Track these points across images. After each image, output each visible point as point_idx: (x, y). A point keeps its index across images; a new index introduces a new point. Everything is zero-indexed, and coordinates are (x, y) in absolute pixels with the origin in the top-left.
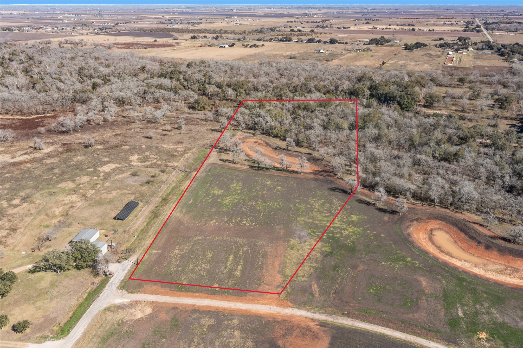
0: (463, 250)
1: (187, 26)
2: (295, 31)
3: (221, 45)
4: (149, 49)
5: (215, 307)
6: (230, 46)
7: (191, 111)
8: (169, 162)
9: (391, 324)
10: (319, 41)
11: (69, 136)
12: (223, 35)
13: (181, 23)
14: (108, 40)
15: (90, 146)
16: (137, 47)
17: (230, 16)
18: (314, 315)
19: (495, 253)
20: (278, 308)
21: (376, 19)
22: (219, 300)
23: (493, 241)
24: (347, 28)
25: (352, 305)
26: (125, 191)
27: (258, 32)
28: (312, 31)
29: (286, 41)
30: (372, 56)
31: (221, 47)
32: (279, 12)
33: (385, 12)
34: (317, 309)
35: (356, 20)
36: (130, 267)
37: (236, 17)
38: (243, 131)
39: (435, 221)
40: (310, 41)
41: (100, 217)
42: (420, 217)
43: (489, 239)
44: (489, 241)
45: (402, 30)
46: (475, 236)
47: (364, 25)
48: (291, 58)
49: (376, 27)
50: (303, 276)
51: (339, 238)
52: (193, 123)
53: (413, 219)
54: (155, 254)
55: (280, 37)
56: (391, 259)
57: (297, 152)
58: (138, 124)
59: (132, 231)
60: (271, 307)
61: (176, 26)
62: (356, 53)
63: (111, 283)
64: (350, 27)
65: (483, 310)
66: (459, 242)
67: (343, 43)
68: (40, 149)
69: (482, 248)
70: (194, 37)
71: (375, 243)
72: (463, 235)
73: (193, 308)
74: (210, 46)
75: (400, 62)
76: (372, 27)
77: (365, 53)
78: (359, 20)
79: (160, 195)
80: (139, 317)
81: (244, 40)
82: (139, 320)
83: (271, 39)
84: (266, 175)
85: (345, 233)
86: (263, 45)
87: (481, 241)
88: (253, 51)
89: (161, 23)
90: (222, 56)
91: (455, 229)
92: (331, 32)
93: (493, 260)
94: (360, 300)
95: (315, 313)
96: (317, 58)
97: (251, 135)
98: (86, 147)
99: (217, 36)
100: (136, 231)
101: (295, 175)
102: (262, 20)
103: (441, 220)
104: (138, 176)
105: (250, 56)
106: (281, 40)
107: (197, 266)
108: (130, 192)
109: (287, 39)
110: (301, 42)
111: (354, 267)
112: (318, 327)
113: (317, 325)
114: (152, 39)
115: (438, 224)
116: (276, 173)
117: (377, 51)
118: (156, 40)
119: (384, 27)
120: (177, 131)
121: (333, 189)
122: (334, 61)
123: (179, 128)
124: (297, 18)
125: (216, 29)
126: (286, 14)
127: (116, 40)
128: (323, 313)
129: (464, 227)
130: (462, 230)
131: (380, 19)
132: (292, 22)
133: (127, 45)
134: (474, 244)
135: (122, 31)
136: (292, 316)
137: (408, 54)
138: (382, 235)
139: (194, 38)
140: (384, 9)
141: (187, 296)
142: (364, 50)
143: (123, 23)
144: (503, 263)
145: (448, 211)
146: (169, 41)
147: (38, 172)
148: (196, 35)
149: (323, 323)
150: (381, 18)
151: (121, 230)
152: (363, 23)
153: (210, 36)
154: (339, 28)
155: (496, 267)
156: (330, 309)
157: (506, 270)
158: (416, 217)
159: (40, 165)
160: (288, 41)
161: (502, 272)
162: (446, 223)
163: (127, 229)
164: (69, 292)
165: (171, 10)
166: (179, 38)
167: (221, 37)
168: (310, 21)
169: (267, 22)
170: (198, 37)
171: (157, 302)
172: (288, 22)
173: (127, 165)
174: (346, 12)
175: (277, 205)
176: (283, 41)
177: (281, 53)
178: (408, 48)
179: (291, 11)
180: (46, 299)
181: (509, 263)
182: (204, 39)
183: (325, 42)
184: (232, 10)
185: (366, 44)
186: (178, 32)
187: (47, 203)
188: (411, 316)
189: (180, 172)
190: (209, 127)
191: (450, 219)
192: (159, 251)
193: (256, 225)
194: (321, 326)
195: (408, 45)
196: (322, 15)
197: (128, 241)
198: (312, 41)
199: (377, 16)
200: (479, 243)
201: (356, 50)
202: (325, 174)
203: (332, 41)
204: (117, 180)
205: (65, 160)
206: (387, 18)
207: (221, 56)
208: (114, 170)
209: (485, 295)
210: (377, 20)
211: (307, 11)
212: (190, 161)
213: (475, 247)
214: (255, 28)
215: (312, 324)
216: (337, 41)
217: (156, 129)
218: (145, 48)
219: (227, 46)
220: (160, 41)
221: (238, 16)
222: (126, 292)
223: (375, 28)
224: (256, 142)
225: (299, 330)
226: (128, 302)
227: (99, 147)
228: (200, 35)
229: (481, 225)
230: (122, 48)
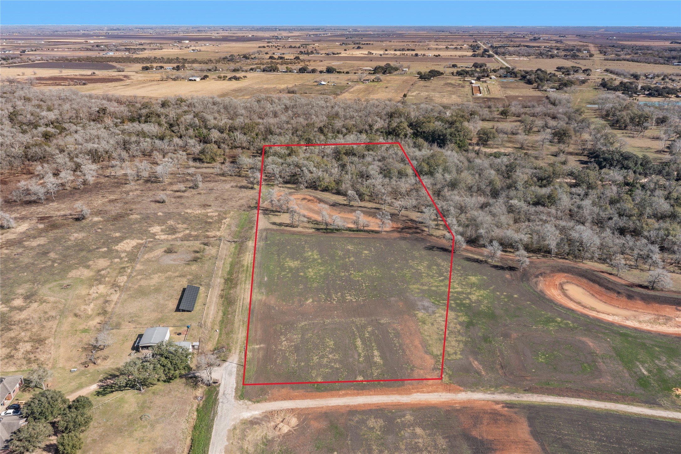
0: (605, 302)
1: (127, 53)
2: (275, 59)
3: (190, 78)
4: (90, 86)
5: (375, 404)
6: (201, 79)
7: (198, 164)
8: (207, 231)
9: (581, 394)
10: (314, 71)
11: (42, 207)
12: (186, 65)
13: (116, 50)
14: (23, 74)
15: (83, 219)
16: (72, 83)
17: (180, 40)
18: (494, 396)
19: (640, 303)
20: (448, 394)
21: (366, 43)
22: (375, 395)
23: (632, 289)
24: (338, 54)
25: (529, 378)
26: (170, 273)
27: (229, 61)
28: (297, 58)
29: (270, 71)
30: (387, 87)
31: (190, 80)
32: (240, 34)
33: (371, 35)
34: (493, 389)
35: (343, 44)
36: (236, 370)
37: (187, 42)
38: (279, 185)
39: (559, 274)
40: (302, 70)
41: (154, 310)
42: (543, 271)
43: (627, 287)
44: (628, 290)
45: (403, 56)
46: (610, 286)
47: (354, 50)
48: (289, 92)
49: (372, 52)
50: (456, 353)
51: (470, 304)
52: (208, 179)
53: (537, 273)
54: (259, 349)
55: (262, 67)
56: (540, 321)
57: (360, 207)
58: (132, 185)
59: (209, 325)
60: (440, 394)
61: (111, 54)
62: (364, 84)
63: (224, 394)
64: (340, 53)
65: (665, 365)
66: (596, 295)
67: (343, 72)
68: (9, 228)
69: (624, 299)
70: (146, 68)
71: (512, 305)
72: (597, 286)
73: (348, 409)
74: (174, 79)
75: (422, 94)
76: (367, 53)
77: (376, 84)
78: (346, 44)
79: (220, 275)
80: (286, 431)
81: (215, 70)
82: (288, 434)
83: (252, 69)
84: (340, 237)
85: (474, 298)
86: (245, 77)
87: (620, 291)
88: (235, 85)
89: (88, 50)
90: (198, 91)
91: (585, 280)
92: (321, 59)
93: (641, 310)
94: (534, 372)
95: (493, 394)
96: (323, 92)
97: (293, 190)
98: (77, 219)
99: (178, 67)
100: (213, 323)
101: (376, 235)
102: (224, 45)
103: (566, 272)
104: (176, 252)
105: (235, 91)
106: (264, 70)
107: (322, 357)
108: (177, 274)
109: (272, 69)
110: (290, 72)
111: (506, 336)
112: (506, 409)
113: (503, 407)
114: (89, 72)
115: (565, 277)
116: (352, 234)
117: (389, 82)
118: (94, 73)
119: (382, 52)
120: (194, 192)
121: (431, 248)
122: (344, 95)
123: (195, 187)
124: (269, 42)
125: (170, 57)
126: (250, 38)
127: (35, 74)
128: (503, 393)
129: (594, 278)
130: (594, 281)
131: (371, 43)
132: (264, 47)
133: (56, 80)
134: (615, 295)
135: (37, 62)
136: (469, 401)
137: (426, 84)
138: (515, 296)
139: (147, 70)
140: (368, 31)
141: (333, 396)
142: (373, 80)
143: (32, 51)
144: (651, 312)
145: (567, 261)
146: (112, 73)
147: (26, 260)
148: (148, 65)
149: (509, 404)
150: (370, 41)
151: (194, 324)
152: (354, 48)
153: (169, 67)
154: (328, 54)
155: (647, 318)
156: (507, 387)
157: (658, 319)
158: (539, 272)
159: (23, 249)
160: (274, 71)
161: (655, 321)
162: (573, 274)
163: (203, 322)
164: (172, 413)
165: (91, 33)
166: (126, 69)
167: (184, 67)
168: (286, 46)
169: (232, 47)
170: (152, 68)
171: (298, 409)
172: (259, 47)
173: (152, 240)
174: (324, 34)
175: (375, 273)
176: (267, 71)
177: (273, 86)
178: (423, 77)
179: (255, 34)
180: (145, 427)
181: (657, 311)
182: (160, 71)
183: (321, 72)
184: (177, 32)
185: (371, 74)
186: (120, 62)
187: (66, 300)
188: (597, 381)
189: (229, 243)
190: (233, 184)
191: (576, 270)
192: (262, 345)
193: (365, 300)
194: (508, 407)
195: (421, 73)
196: (298, 39)
197: (210, 337)
198: (305, 70)
199: (364, 39)
200: (619, 293)
201: (364, 80)
202: (411, 231)
203: (330, 71)
204: (148, 260)
205: (57, 240)
206: (378, 41)
207: (196, 91)
208: (138, 247)
209: (657, 349)
211: (275, 34)
212: (234, 228)
213: (616, 298)
214: (223, 56)
215: (498, 407)
216: (335, 70)
217: (163, 190)
218: (84, 84)
219: (198, 79)
220: (100, 73)
221: (191, 40)
222: (250, 403)
223: (370, 53)
224: (304, 199)
225: (487, 416)
226: (260, 415)
227: (96, 219)
228: (155, 65)
229: (610, 274)
230: (49, 85)
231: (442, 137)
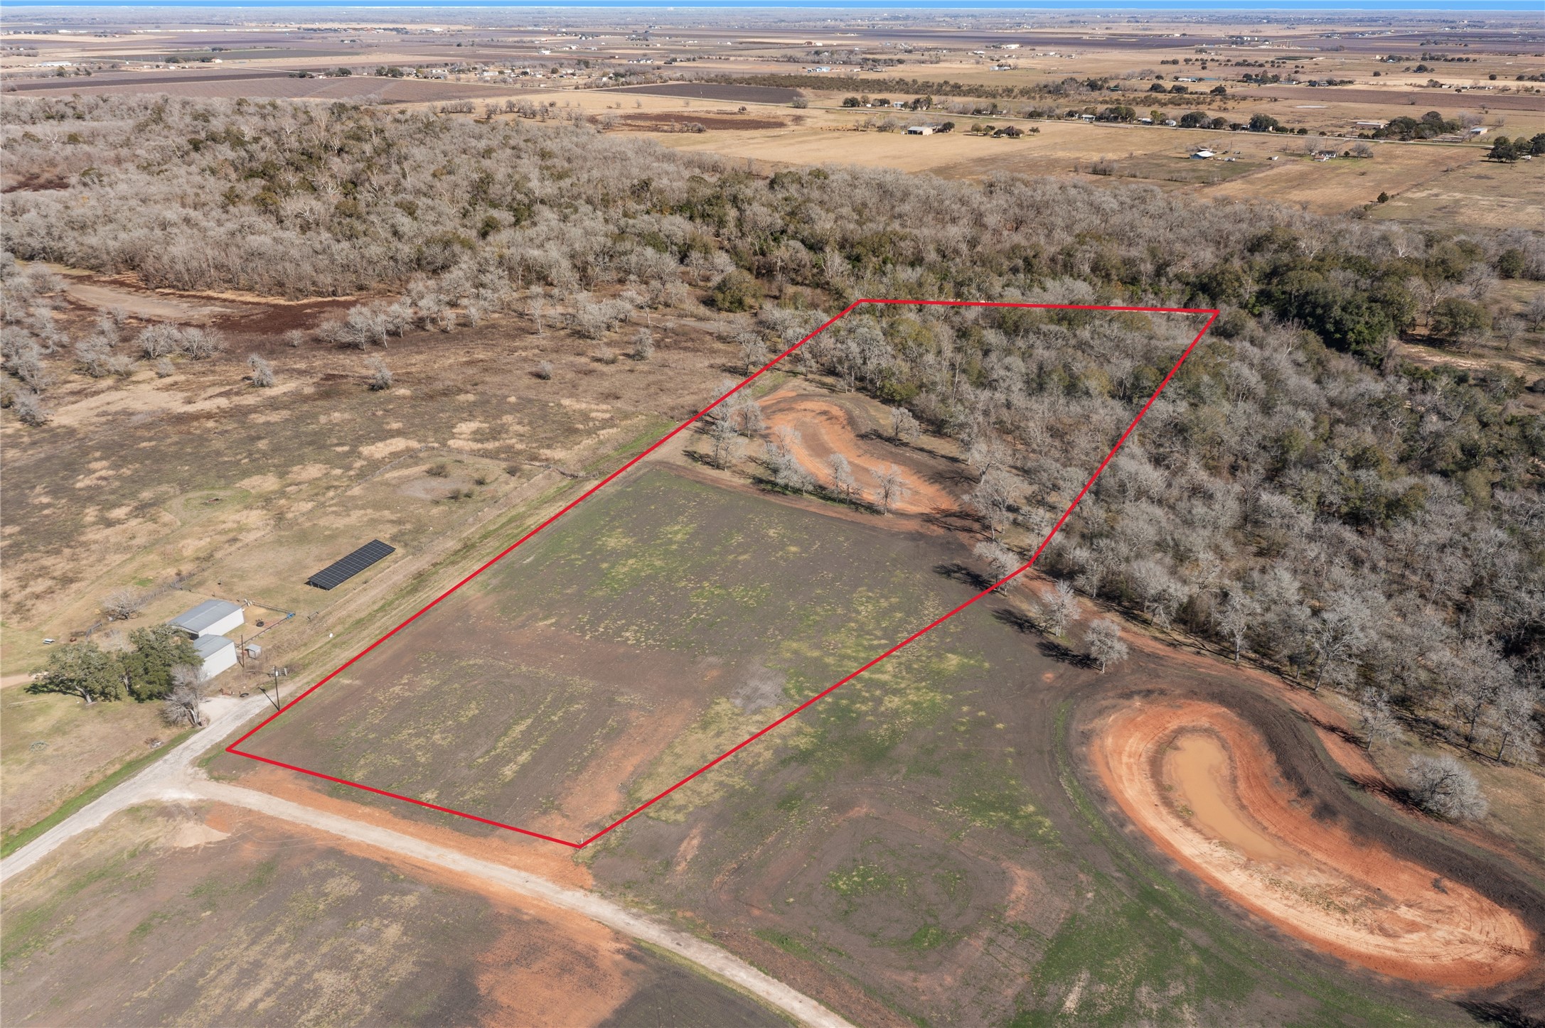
0: (1243, 807)
1: (857, 69)
2: (1164, 91)
3: (912, 128)
4: (710, 134)
5: (384, 851)
6: (939, 131)
7: (703, 310)
8: (549, 447)
9: (830, 992)
10: (1218, 124)
11: (354, 358)
12: (935, 99)
13: (844, 63)
14: (618, 106)
15: (382, 388)
16: (677, 126)
17: (997, 42)
18: (632, 922)
19: (1338, 833)
20: (550, 885)
21: (1457, 56)
22: (412, 834)
23: (1354, 794)
24: (1342, 82)
25: (756, 912)
26: (386, 513)
27: (1050, 92)
28: (1219, 91)
29: (1115, 119)
30: (1363, 174)
31: (911, 132)
32: (1158, 30)
33: (1510, 35)
34: (651, 907)
35: (1390, 58)
36: (257, 711)
37: (1014, 47)
38: (810, 376)
39: (1206, 705)
40: (1189, 121)
41: (278, 573)
42: (1164, 686)
43: (1344, 786)
44: (1340, 792)
45: (1526, 95)
46: (1304, 768)
47: (1407, 74)
48: (1095, 172)
49: (1441, 81)
50: (679, 809)
51: (861, 715)
52: (689, 344)
53: (1134, 688)
54: (342, 687)
55: (1101, 108)
56: (975, 799)
57: (922, 450)
58: (543, 338)
59: (331, 620)
60: (533, 878)
61: (825, 70)
62: (1315, 163)
63: (187, 748)
64: (1350, 82)
65: (1154, 1006)
66: (1242, 785)
67: (1292, 131)
68: (262, 385)
69: (1304, 811)
70: (852, 103)
71: (960, 744)
72: (1269, 760)
73: (331, 844)
74: (882, 129)
75: (1444, 197)
76: (1424, 82)
77: (1347, 163)
78: (1400, 59)
79: (465, 535)
80: (191, 845)
81: (992, 113)
82: (184, 852)
83: (1071, 114)
84: (783, 507)
85: (893, 702)
86: (1035, 130)
87: (1314, 788)
88: (1003, 146)
89: (791, 60)
90: (899, 157)
91: (1256, 737)
92: (1273, 95)
93: (1319, 856)
94: (788, 904)
95: (637, 916)
96: (1175, 175)
97: (825, 391)
98: (373, 388)
99: (917, 101)
100: (341, 621)
101: (865, 518)
102: (1090, 56)
103: (1228, 705)
104: (446, 477)
105: (981, 161)
106: (1100, 118)
107: (418, 735)
108: (393, 517)
109: (1119, 115)
110: (1163, 123)
111: (841, 806)
112: (619, 957)
113: (618, 951)
114: (732, 106)
115: (1211, 716)
116: (814, 504)
117: (1389, 157)
118: (744, 109)
119: (1468, 83)
120: (629, 364)
121: (947, 572)
122: (1227, 185)
123: (638, 356)
124: (1201, 51)
125: (931, 80)
126: (1177, 40)
127: (639, 106)
128: (660, 922)
129: (1286, 738)
130: (1274, 744)
131: (1472, 56)
132: (1175, 62)
133: (660, 121)
134: (1287, 793)
135: (670, 83)
136: (570, 913)
137: (1489, 173)
138: (1000, 726)
139: (853, 105)
140: (1512, 26)
141: (339, 812)
142: (1347, 154)
143: (689, 60)
144: (1347, 869)
146: (781, 111)
147: (218, 444)
148: (858, 96)
149: (640, 948)
150: (1480, 52)
151: (303, 613)
152: (1408, 69)
153: (897, 99)
154: (1312, 83)
155: (1311, 879)
156: (689, 914)
157: (1343, 891)
158: (1150, 687)
159: (236, 425)
160: (1124, 119)
161: (1324, 899)
162: (1241, 715)
163: (322, 614)
164: (82, 753)
165: (842, 25)
166: (810, 105)
167: (929, 102)
168: (1234, 61)
169: (1097, 61)
170: (865, 102)
171: (259, 813)
172: (1163, 62)
173: (436, 445)
174: (1373, 33)
175: (751, 597)
176: (1108, 119)
177: (1073, 155)
178: (1503, 152)
179: (1195, 31)
180: (20, 762)
181: (1367, 873)
182: (880, 109)
183: (1235, 127)
184: (1019, 24)
185: (1367, 137)
186: (819, 88)
187: (183, 524)
188: (906, 978)
189: (558, 477)
190: (720, 361)
191: (1259, 705)
192: (357, 682)
193: (654, 646)
194: (629, 955)
195: (1506, 141)
196: (1284, 43)
197: (305, 645)
198: (1196, 121)
199: (1471, 46)
200: (1306, 793)
201: (1321, 153)
202: (959, 523)
203: (1258, 125)
204: (387, 484)
205: (301, 419)
206: (1502, 53)
207: (894, 157)
208: (395, 455)
209: (1194, 960)
210: (1460, 60)
211: (1246, 31)
212: (607, 450)
213: (1282, 803)
214: (1043, 80)
215: (607, 947)
216: (1274, 123)
217: (578, 355)
218: (700, 131)
219: (927, 131)
220: (755, 110)
221: (1025, 41)
222: (205, 776)
223: (1435, 84)
224: (824, 413)
225: (560, 955)
226: (192, 802)
227: (403, 391)
228: (873, 96)
229: (1350, 739)
230: (639, 128)
231: (1319, 311)
